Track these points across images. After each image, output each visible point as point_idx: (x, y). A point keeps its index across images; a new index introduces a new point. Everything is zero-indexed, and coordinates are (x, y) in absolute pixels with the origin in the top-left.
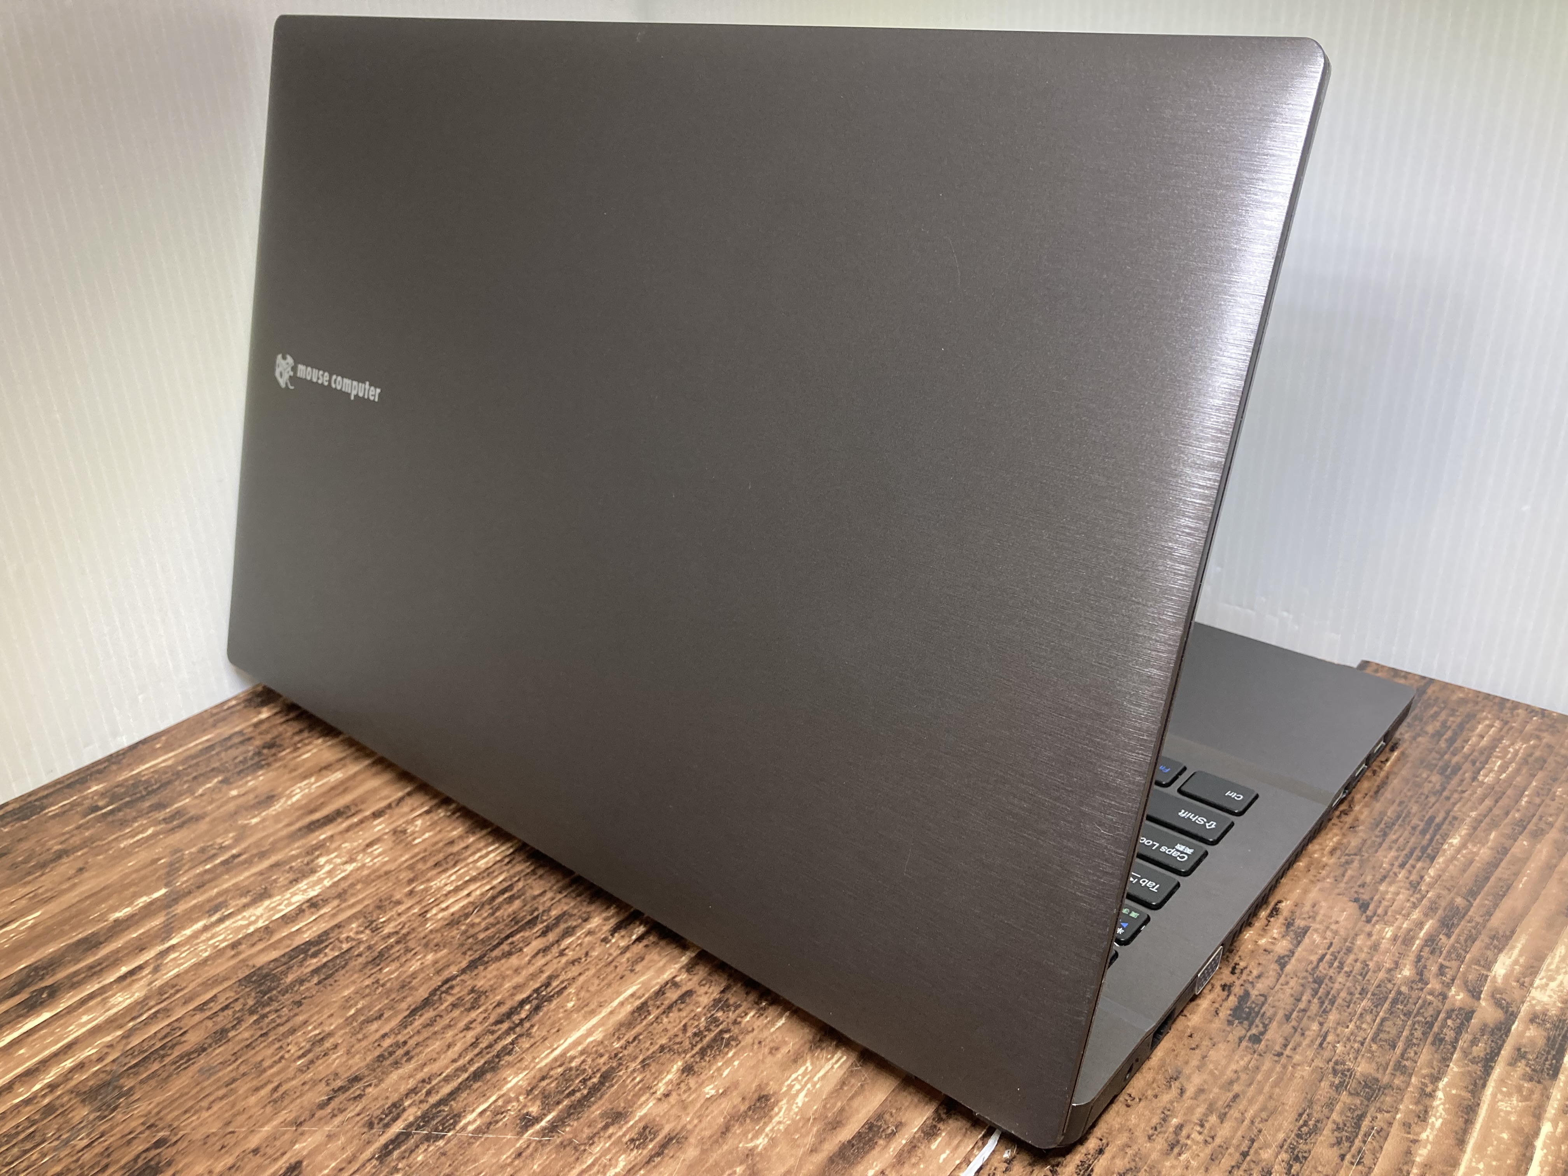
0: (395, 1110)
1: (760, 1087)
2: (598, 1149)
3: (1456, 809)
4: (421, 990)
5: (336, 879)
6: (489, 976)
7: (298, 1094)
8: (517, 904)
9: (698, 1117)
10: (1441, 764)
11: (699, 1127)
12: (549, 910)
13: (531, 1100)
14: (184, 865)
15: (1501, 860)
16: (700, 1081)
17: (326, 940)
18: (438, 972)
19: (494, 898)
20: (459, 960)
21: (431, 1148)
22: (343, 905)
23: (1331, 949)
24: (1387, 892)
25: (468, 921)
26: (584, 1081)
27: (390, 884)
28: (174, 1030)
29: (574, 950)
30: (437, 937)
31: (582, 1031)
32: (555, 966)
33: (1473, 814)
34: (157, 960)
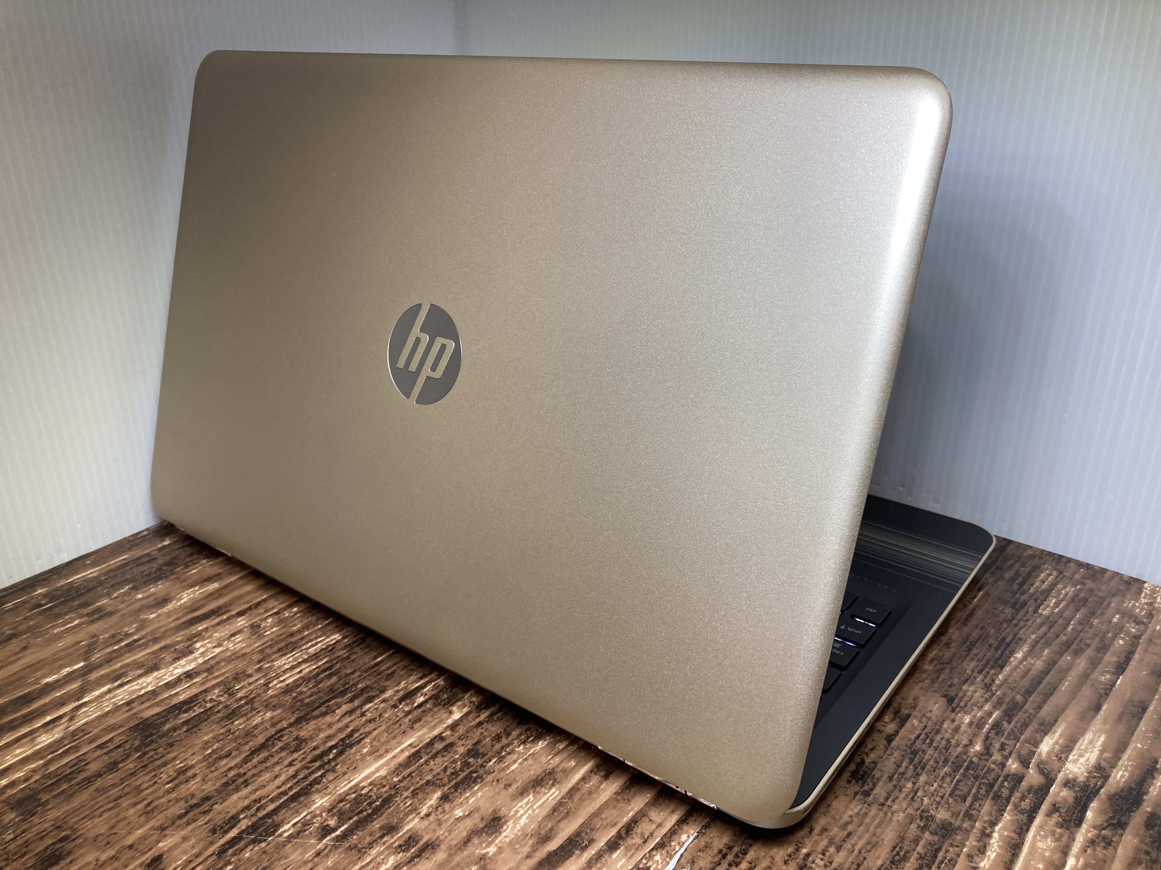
0: (234, 820)
1: (494, 811)
2: (375, 851)
3: (1021, 632)
4: (260, 737)
5: (206, 658)
6: (309, 729)
7: (164, 808)
8: (334, 679)
9: (449, 831)
10: (1013, 600)
11: (448, 838)
12: (357, 683)
13: (330, 816)
14: (99, 646)
15: (1051, 669)
16: (452, 806)
17: (195, 701)
18: (273, 725)
19: (318, 675)
20: (289, 717)
21: (256, 848)
22: (210, 677)
23: (925, 731)
24: (968, 691)
25: (298, 690)
26: (370, 804)
27: (245, 663)
28: (80, 761)
29: (372, 712)
30: (275, 701)
31: (372, 768)
32: (357, 723)
33: (1033, 637)
34: (73, 712)
